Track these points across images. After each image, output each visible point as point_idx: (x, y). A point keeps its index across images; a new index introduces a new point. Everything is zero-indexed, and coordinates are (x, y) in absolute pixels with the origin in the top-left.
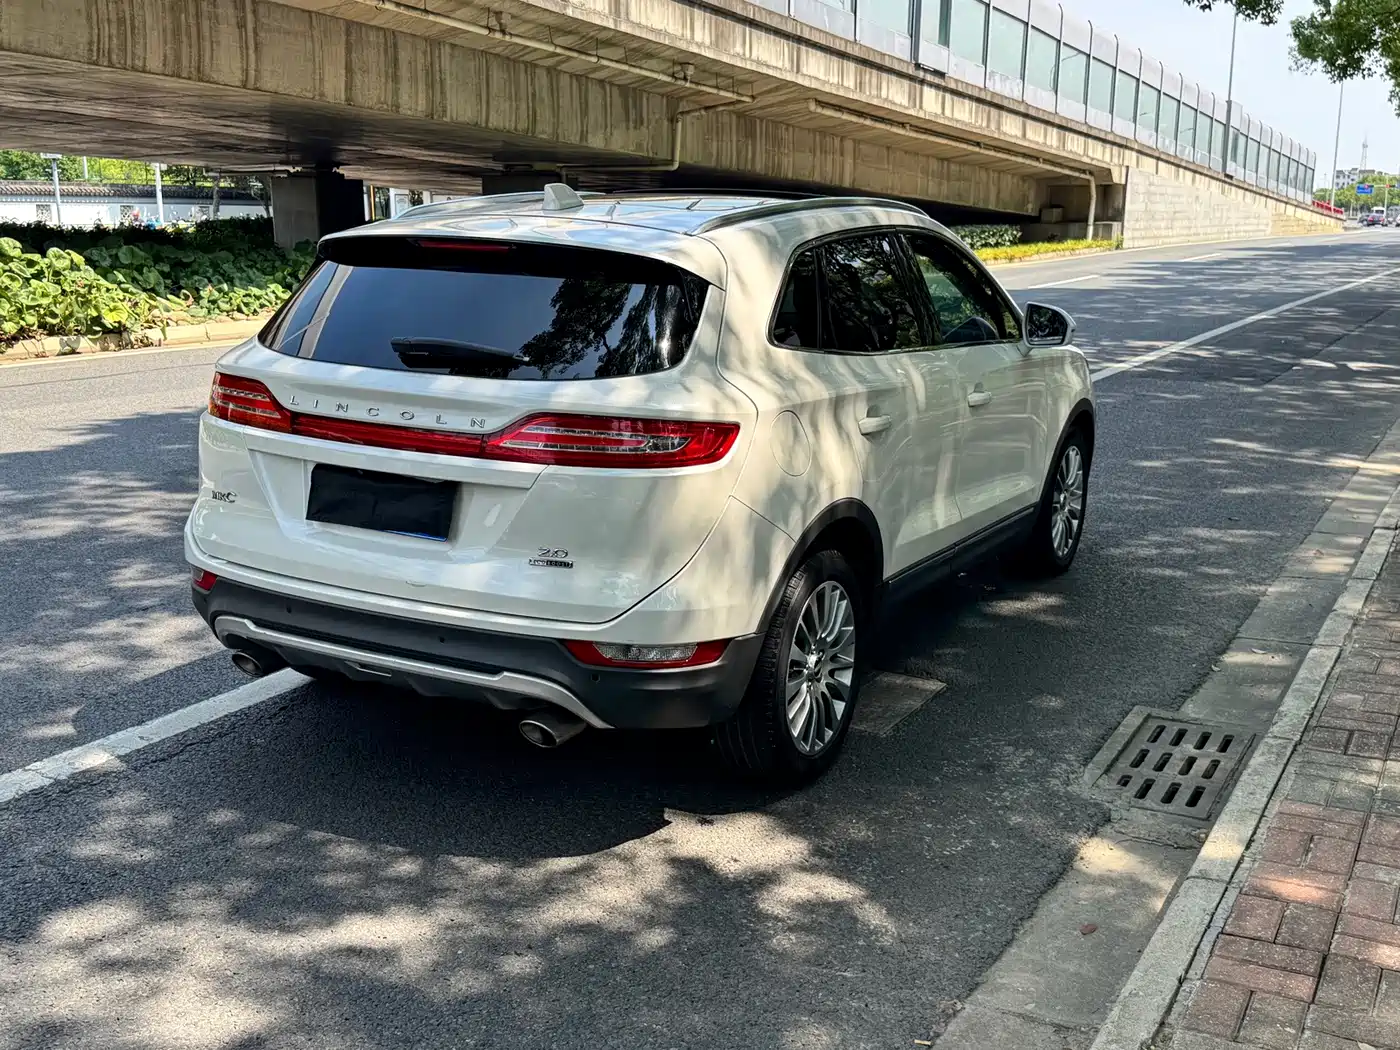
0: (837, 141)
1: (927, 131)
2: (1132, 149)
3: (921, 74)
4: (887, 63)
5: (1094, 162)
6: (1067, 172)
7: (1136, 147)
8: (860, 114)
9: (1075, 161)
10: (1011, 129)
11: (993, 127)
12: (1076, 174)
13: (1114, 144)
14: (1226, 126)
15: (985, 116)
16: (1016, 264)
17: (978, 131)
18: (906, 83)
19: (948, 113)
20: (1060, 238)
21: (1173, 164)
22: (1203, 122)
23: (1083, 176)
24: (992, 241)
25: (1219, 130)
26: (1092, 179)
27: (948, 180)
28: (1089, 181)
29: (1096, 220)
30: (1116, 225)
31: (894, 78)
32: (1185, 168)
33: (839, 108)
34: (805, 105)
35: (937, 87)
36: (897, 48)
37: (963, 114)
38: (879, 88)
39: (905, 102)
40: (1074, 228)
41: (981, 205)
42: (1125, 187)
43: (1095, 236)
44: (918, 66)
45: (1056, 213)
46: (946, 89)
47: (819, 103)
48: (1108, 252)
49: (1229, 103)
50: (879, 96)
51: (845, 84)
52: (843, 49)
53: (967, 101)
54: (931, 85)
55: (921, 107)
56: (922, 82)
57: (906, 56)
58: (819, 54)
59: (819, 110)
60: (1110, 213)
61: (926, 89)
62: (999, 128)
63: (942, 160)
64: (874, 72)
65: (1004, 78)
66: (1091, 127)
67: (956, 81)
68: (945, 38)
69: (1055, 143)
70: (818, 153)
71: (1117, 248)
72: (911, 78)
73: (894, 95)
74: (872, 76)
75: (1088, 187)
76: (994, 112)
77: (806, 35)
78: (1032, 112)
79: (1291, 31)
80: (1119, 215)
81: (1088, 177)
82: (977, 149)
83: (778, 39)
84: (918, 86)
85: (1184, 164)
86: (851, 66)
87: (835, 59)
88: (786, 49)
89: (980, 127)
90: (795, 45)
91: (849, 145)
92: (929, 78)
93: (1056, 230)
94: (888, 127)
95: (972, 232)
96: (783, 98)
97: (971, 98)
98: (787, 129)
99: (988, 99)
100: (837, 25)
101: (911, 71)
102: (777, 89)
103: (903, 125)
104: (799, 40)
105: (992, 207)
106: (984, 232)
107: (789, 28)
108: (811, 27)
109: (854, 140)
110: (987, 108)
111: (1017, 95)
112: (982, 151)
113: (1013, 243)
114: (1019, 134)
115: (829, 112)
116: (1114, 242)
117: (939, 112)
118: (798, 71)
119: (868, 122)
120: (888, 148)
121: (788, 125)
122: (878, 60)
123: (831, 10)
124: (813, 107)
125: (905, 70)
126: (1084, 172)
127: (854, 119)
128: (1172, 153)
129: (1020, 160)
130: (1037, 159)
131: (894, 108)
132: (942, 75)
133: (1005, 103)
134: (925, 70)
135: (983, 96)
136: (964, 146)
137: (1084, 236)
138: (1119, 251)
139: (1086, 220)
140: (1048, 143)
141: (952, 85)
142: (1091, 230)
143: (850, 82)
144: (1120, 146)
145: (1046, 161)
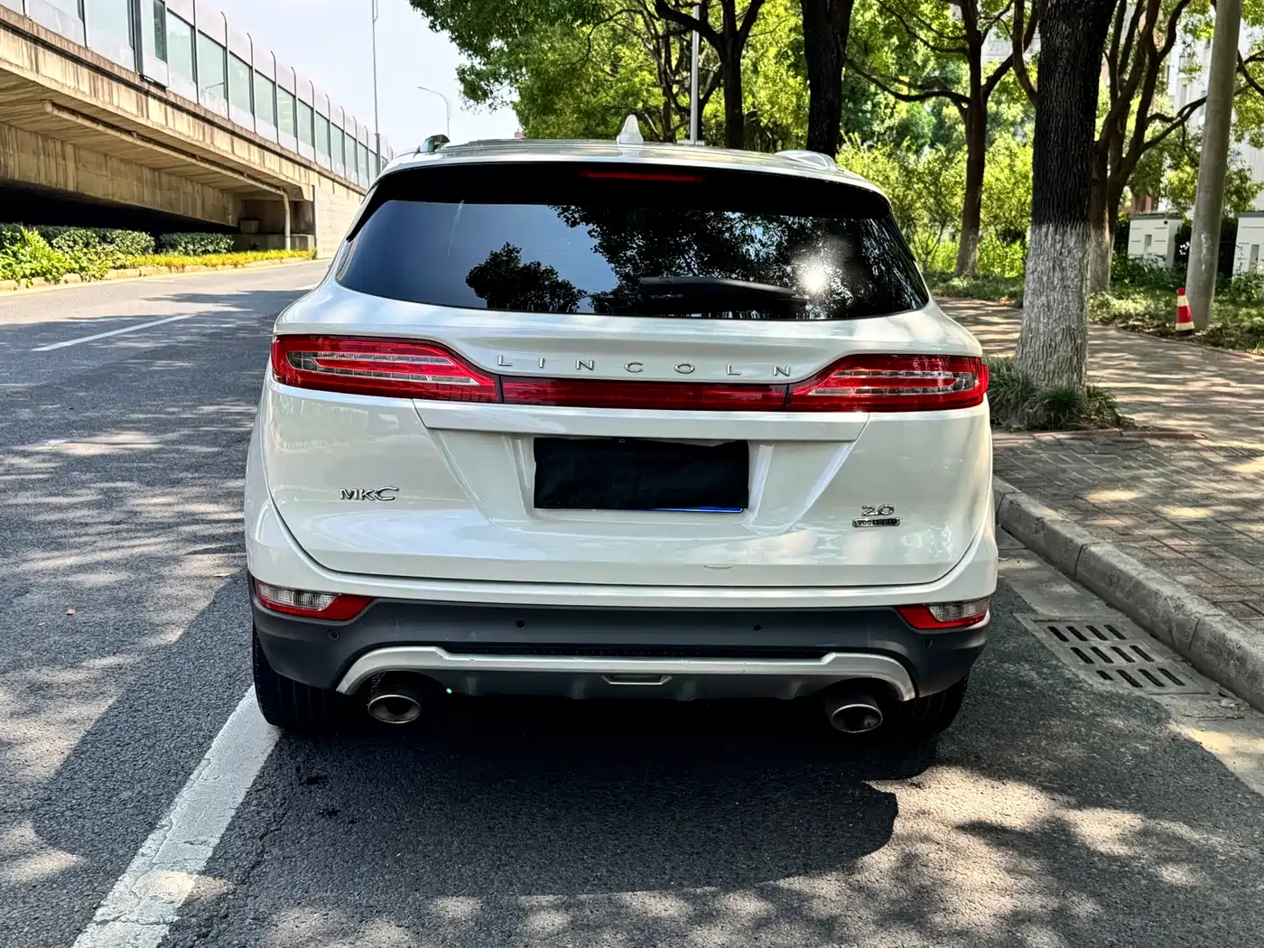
0: (58, 145)
1: (150, 140)
2: (314, 170)
3: (146, 86)
4: (116, 71)
5: (289, 180)
6: (265, 187)
7: (318, 169)
8: (93, 120)
9: (274, 177)
10: (221, 144)
11: (208, 141)
12: (273, 190)
13: (300, 164)
14: (377, 155)
15: (201, 131)
16: (240, 270)
17: (197, 144)
18: (133, 92)
19: (171, 125)
20: (265, 248)
21: (344, 185)
22: (361, 150)
23: (278, 192)
24: (210, 248)
25: (372, 158)
26: (285, 195)
27: (160, 189)
28: (282, 197)
29: (292, 232)
30: (310, 237)
31: (123, 87)
32: (353, 190)
33: (73, 112)
34: (39, 106)
35: (160, 99)
36: (122, 58)
37: (182, 127)
38: (111, 95)
39: (134, 111)
40: (273, 239)
41: (190, 215)
42: (313, 203)
43: (293, 247)
44: (142, 77)
45: (254, 225)
46: (167, 102)
47: (54, 105)
48: (307, 262)
49: (377, 135)
50: (111, 103)
51: (81, 88)
52: (76, 54)
53: (185, 115)
54: (155, 97)
55: (148, 117)
56: (147, 93)
57: (131, 67)
58: (55, 56)
59: (56, 112)
60: (303, 226)
61: (151, 100)
62: (212, 143)
63: (154, 169)
64: (105, 79)
65: (213, 97)
66: (282, 148)
67: (175, 95)
68: (163, 56)
69: (258, 161)
70: (42, 157)
71: (314, 258)
72: (138, 89)
73: (123, 103)
74: (103, 82)
75: (282, 203)
76: (207, 127)
77: (43, 36)
78: (237, 130)
79: (457, 77)
80: (311, 229)
81: (281, 193)
82: (194, 161)
83: (16, 37)
84: (144, 97)
85: (352, 186)
86: (85, 71)
87: (70, 64)
88: (24, 48)
89: (198, 140)
90: (33, 45)
91: (69, 149)
92: (153, 90)
93: (256, 240)
94: (118, 134)
95: (193, 239)
96: (14, 98)
97: (189, 112)
98: (10, 130)
99: (203, 114)
100: (69, 31)
101: (137, 82)
102: (15, 87)
103: (129, 133)
104: (36, 40)
105: (199, 216)
106: (202, 239)
107: (26, 27)
108: (47, 30)
109: (75, 146)
110: (201, 123)
111: (224, 114)
112: (198, 163)
113: (228, 251)
114: (229, 150)
115: (65, 115)
116: (311, 252)
117: (164, 123)
118: (37, 71)
119: (100, 128)
120: (105, 155)
121: (10, 126)
122: (108, 68)
123: (62, 15)
124: (49, 108)
125: (132, 80)
126: (278, 188)
127: (87, 123)
128: (343, 176)
129: (229, 174)
130: (242, 174)
131: (126, 115)
132: (163, 88)
133: (216, 120)
134: (149, 83)
135: (197, 111)
136: (184, 157)
137: (283, 247)
138: (315, 261)
139: (283, 232)
140: (252, 160)
141: (172, 99)
142: (288, 240)
143: (85, 87)
144: (305, 167)
145: (249, 177)
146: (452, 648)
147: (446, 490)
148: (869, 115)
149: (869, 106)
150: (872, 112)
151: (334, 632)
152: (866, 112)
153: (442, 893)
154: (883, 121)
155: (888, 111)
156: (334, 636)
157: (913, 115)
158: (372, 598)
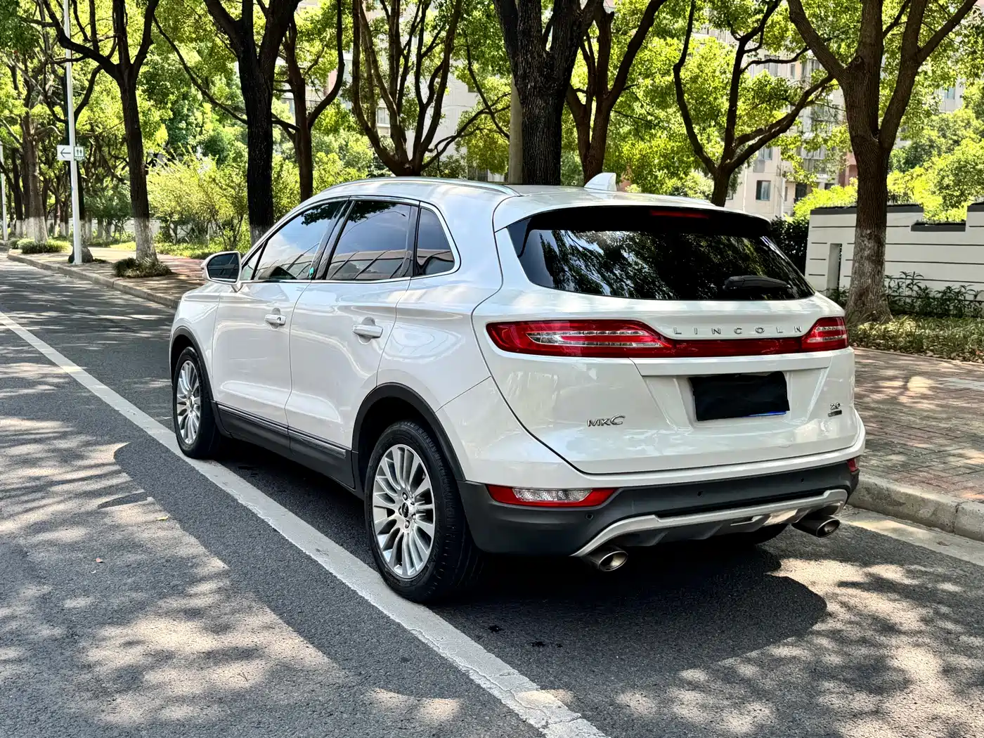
146: (662, 515)
147: (653, 415)
148: (184, 132)
149: (183, 125)
150: (187, 129)
151: (589, 514)
152: (182, 129)
153: (683, 669)
154: (195, 137)
155: (198, 129)
156: (589, 517)
157: (218, 134)
158: (616, 489)
